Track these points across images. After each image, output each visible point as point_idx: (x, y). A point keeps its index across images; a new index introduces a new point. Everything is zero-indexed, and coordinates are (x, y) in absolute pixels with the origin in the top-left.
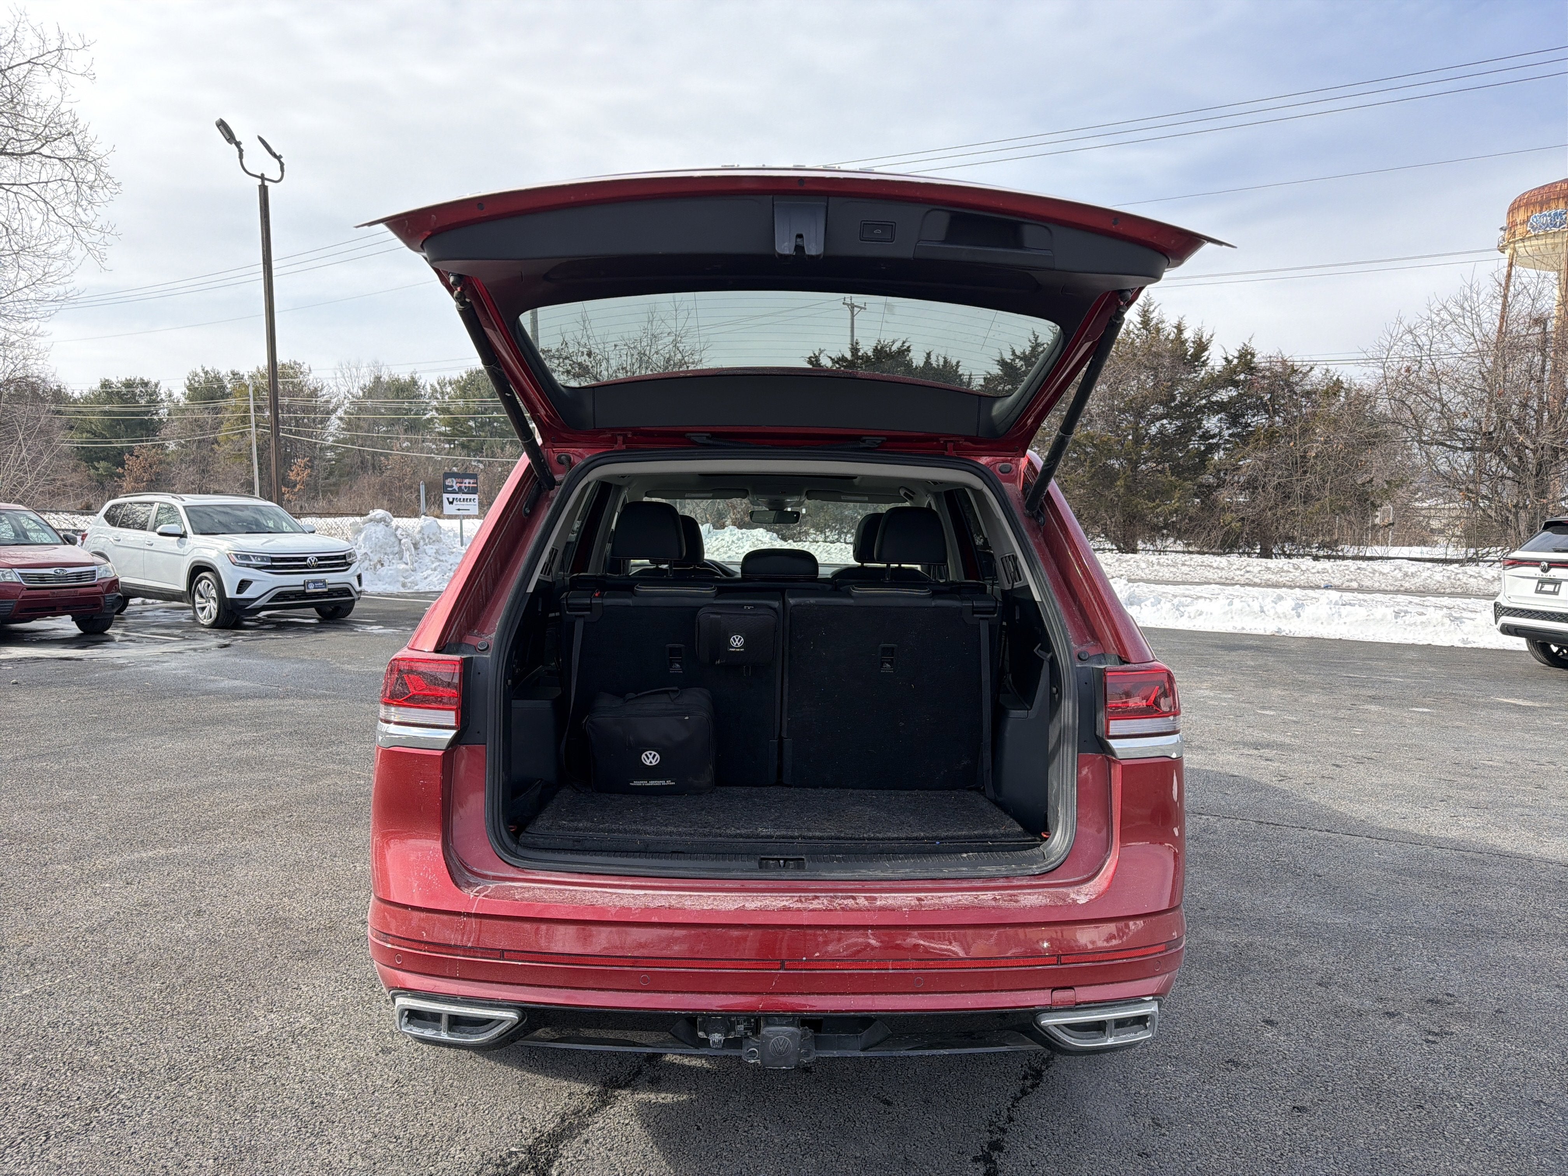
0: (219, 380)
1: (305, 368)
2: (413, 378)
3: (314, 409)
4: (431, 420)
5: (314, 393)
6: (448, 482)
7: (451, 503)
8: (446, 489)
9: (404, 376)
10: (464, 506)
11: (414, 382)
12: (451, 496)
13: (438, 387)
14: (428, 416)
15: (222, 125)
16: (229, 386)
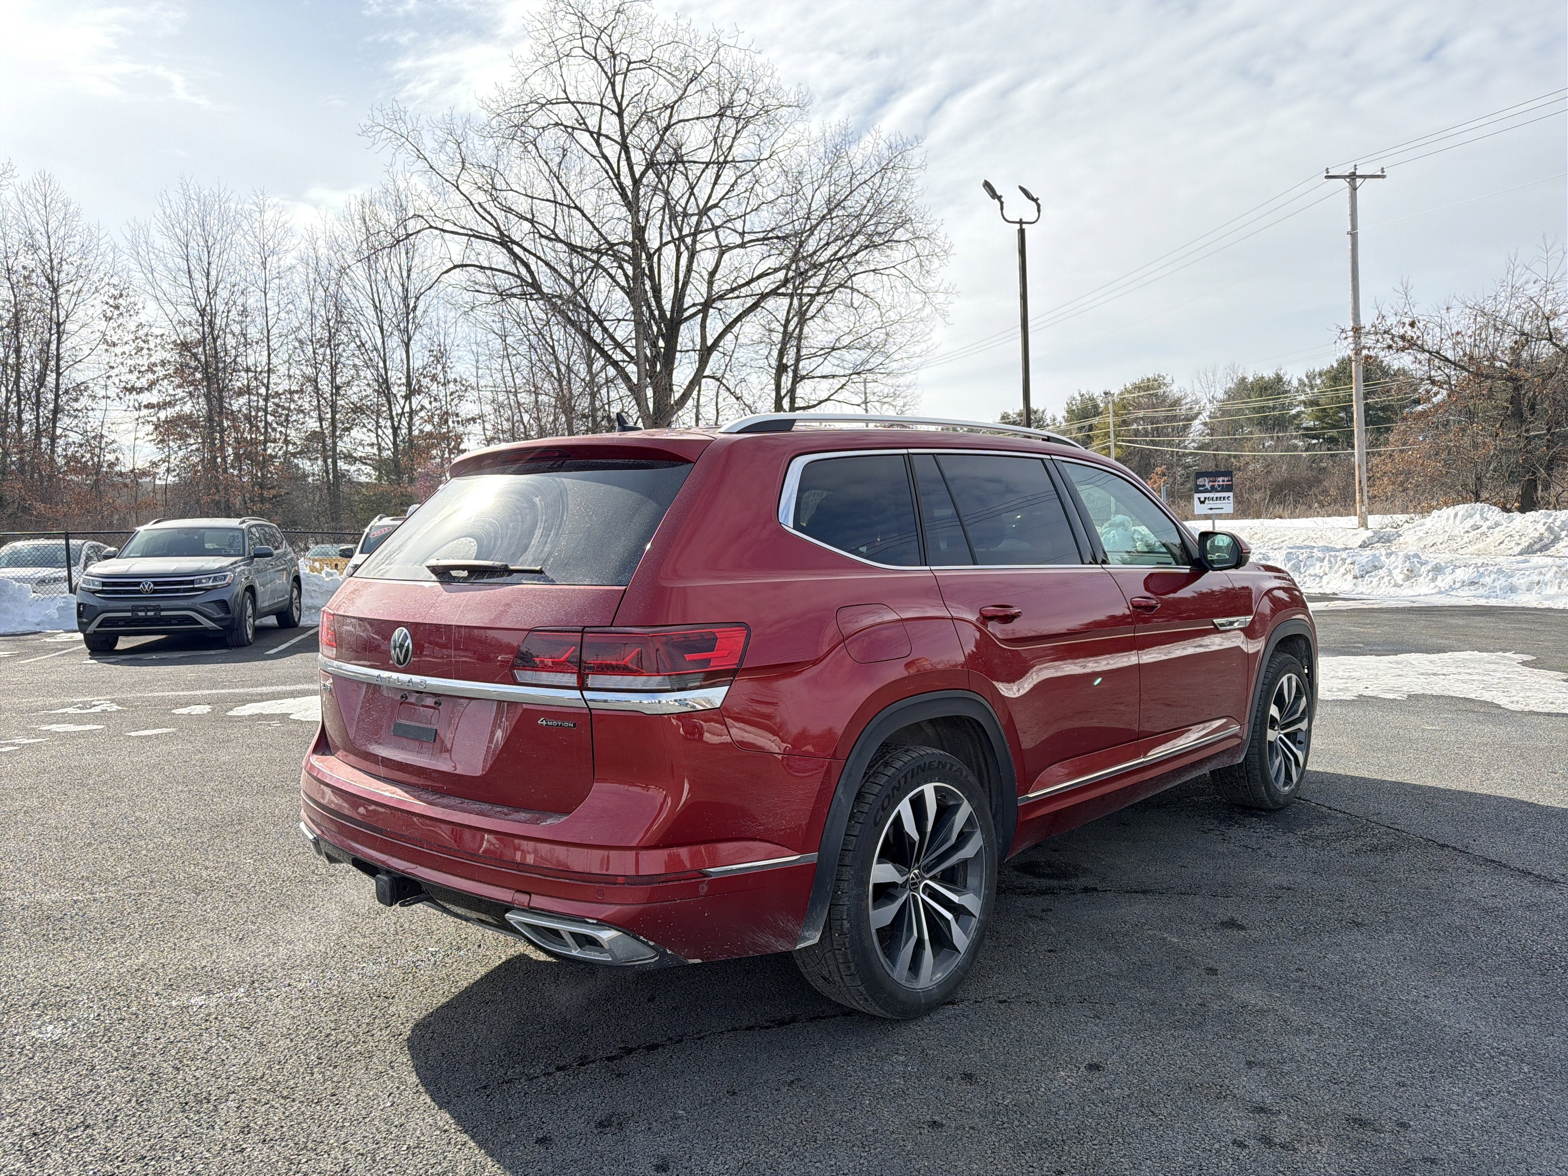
0: (1092, 399)
1: (1168, 380)
2: (1277, 375)
3: (1174, 418)
4: (1299, 414)
5: (1177, 403)
6: (1200, 481)
7: (1202, 502)
8: (1198, 489)
9: (1269, 374)
10: (1218, 504)
11: (1279, 379)
12: (1202, 496)
13: (1306, 381)
14: (1294, 412)
15: (987, 185)
16: (1102, 405)
